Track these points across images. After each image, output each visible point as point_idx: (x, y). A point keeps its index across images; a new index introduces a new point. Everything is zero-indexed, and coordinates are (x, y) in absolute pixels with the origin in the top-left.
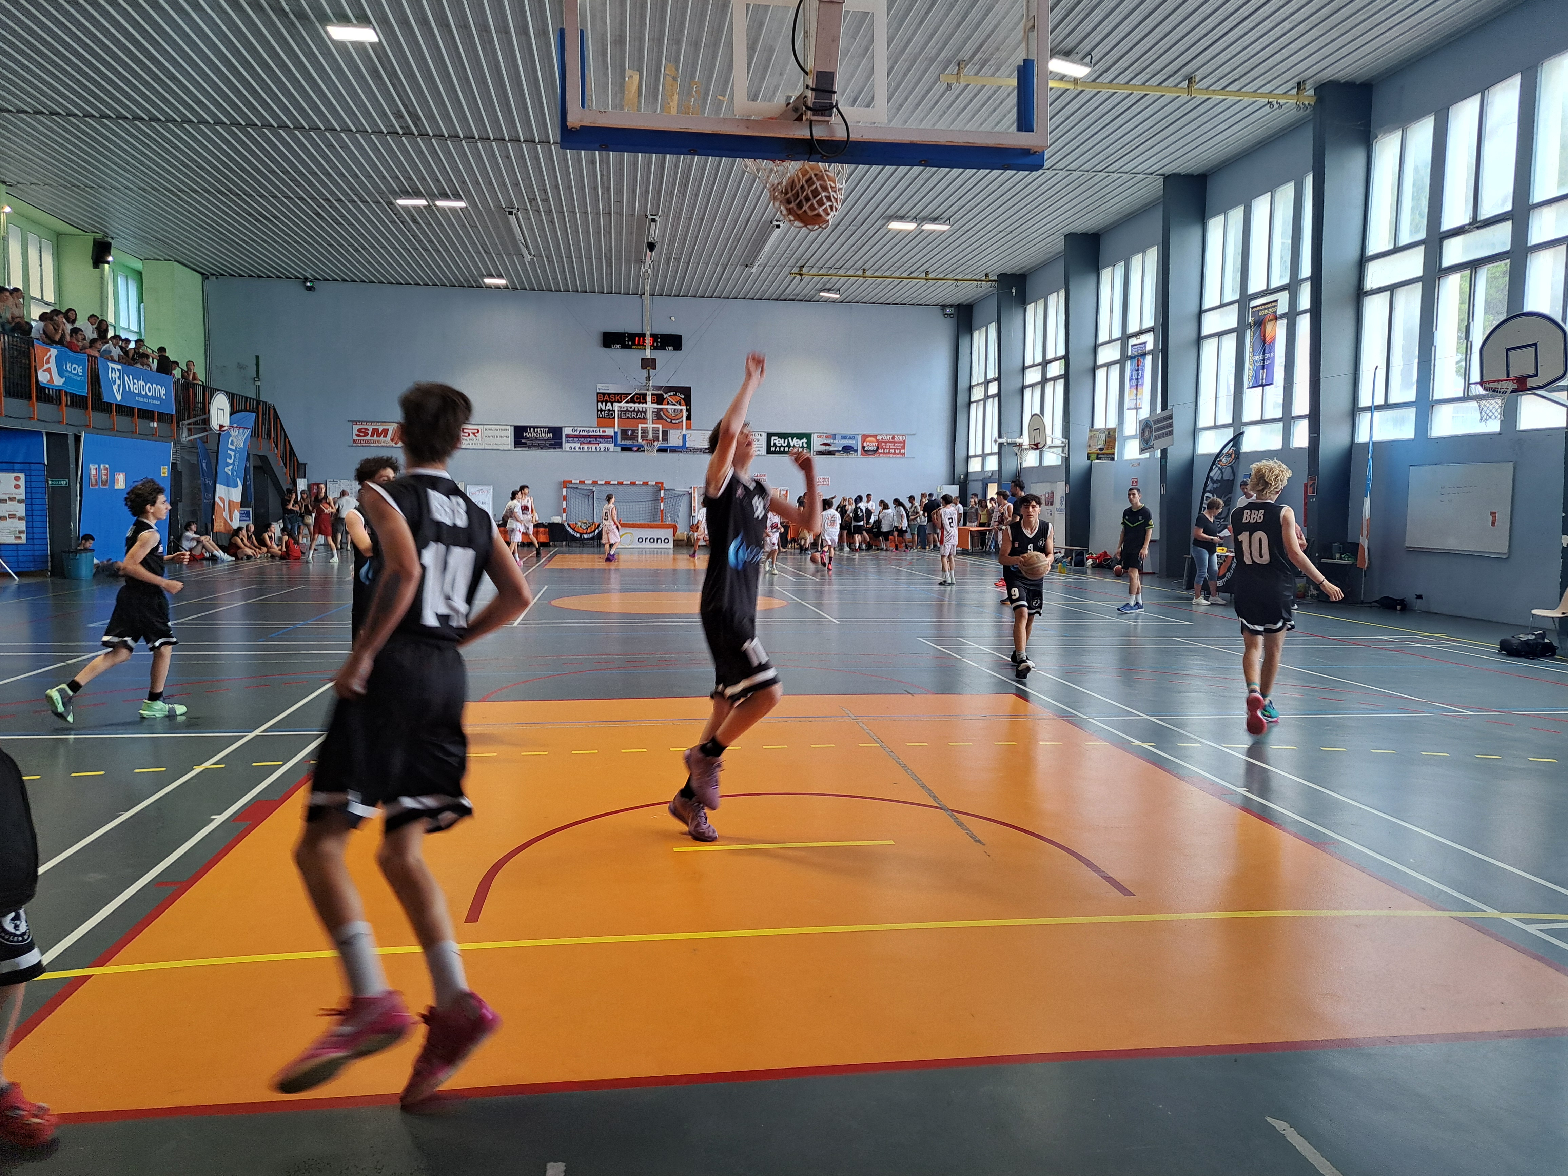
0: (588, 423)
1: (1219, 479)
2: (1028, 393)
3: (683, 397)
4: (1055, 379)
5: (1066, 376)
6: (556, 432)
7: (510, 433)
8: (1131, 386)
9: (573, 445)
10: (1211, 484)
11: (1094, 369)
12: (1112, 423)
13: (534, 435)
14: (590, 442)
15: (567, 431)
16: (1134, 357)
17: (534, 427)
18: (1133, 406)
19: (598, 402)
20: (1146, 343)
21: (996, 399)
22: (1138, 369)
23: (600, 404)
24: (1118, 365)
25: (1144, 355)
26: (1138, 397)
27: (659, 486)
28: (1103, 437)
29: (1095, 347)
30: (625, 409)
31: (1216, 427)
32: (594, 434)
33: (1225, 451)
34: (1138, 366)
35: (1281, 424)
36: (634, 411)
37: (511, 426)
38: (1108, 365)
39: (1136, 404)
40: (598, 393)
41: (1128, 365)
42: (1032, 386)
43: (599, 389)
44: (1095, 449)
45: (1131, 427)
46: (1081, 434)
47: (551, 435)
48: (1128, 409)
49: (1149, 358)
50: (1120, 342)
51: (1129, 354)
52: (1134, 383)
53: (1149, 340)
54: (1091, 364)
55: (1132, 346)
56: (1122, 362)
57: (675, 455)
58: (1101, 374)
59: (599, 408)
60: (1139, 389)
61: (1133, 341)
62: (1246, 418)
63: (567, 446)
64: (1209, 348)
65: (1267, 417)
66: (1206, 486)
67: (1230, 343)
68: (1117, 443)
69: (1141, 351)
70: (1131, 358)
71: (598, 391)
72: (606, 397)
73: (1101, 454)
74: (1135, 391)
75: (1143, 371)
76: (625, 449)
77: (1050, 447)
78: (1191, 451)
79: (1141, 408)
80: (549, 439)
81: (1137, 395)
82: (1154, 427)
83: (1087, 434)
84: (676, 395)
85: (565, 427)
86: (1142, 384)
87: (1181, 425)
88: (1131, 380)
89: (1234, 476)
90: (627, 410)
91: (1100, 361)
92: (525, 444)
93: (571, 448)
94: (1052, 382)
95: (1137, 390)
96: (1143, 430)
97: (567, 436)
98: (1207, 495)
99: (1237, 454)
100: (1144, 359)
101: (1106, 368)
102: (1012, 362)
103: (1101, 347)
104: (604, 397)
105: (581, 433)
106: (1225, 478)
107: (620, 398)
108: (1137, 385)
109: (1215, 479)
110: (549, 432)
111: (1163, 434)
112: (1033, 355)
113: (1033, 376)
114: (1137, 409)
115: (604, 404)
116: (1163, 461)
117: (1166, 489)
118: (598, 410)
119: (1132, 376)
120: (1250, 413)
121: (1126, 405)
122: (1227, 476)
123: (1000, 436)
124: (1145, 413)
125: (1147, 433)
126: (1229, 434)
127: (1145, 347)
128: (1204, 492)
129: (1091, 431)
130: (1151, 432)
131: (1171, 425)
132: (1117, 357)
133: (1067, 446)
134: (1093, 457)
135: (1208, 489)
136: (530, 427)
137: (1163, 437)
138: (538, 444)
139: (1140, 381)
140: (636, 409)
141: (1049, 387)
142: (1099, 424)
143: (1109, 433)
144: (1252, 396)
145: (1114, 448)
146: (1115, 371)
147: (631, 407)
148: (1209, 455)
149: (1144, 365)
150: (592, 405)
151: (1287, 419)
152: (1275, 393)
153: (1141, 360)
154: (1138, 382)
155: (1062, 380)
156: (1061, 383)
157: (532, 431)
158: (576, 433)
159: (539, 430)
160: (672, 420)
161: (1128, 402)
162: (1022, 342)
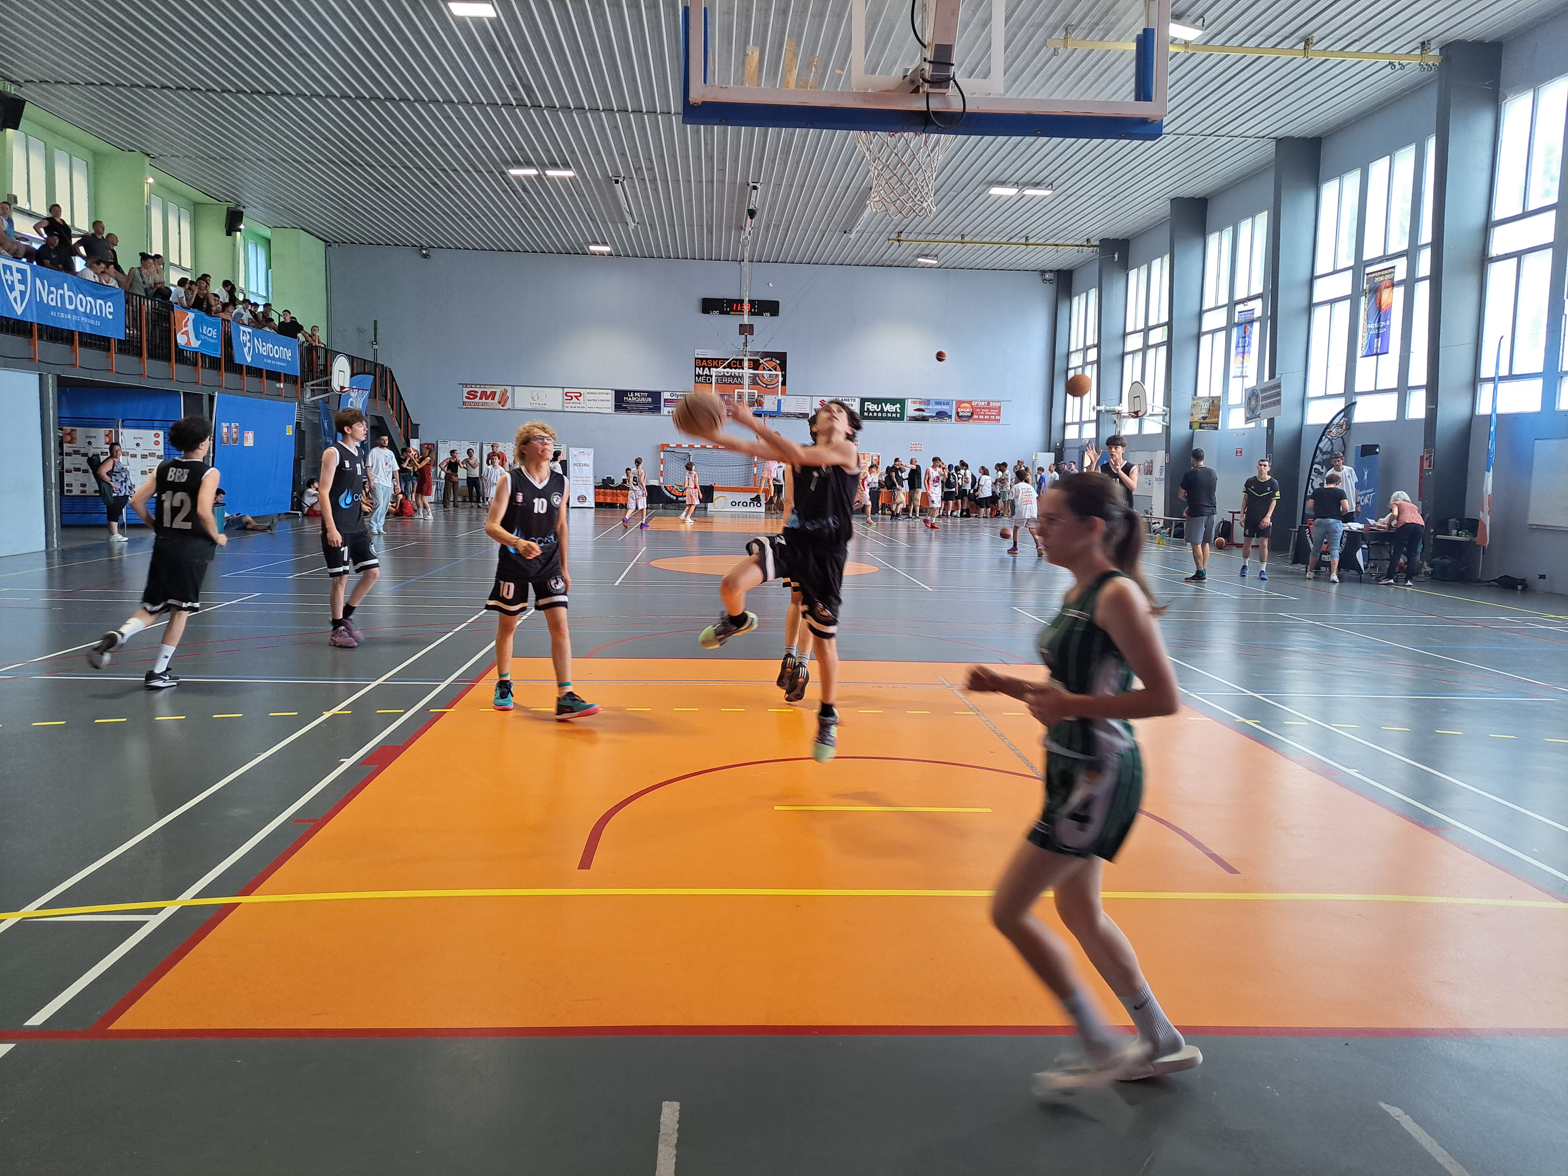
0: (686, 388)
2: (1128, 359)
3: (778, 362)
4: (1157, 346)
5: (1169, 343)
6: (655, 396)
7: (611, 397)
8: (1237, 354)
11: (1199, 335)
12: (1217, 392)
13: (634, 399)
15: (666, 396)
16: (1241, 324)
17: (634, 392)
18: (1239, 374)
19: (696, 366)
20: (1254, 309)
21: (1095, 366)
22: (1245, 337)
23: (697, 368)
24: (1224, 332)
25: (1251, 322)
26: (1245, 365)
28: (1206, 405)
29: (1201, 314)
30: (722, 374)
31: (1326, 397)
33: (1335, 422)
34: (1245, 333)
35: (1396, 395)
36: (731, 376)
37: (612, 390)
38: (1213, 332)
39: (1242, 372)
40: (696, 359)
41: (1235, 332)
42: (1133, 352)
43: (697, 354)
44: (1198, 417)
45: (1236, 396)
46: (1183, 402)
47: (650, 399)
48: (1234, 377)
49: (1256, 326)
50: (1226, 308)
51: (1236, 321)
52: (1240, 350)
53: (1257, 307)
54: (1195, 331)
55: (1239, 312)
56: (1228, 329)
58: (1205, 340)
59: (697, 373)
60: (1245, 356)
61: (1240, 308)
62: (1359, 388)
63: (665, 410)
64: (1320, 315)
65: (1381, 387)
66: (1314, 457)
67: (1343, 311)
68: (1221, 411)
69: (1248, 318)
70: (1238, 325)
71: (696, 356)
72: (703, 363)
73: (1204, 423)
74: (1241, 359)
75: (1250, 338)
77: (1151, 415)
78: (1300, 421)
79: (1247, 376)
80: (648, 403)
81: (1243, 362)
82: (1260, 396)
83: (1190, 402)
84: (771, 360)
85: (664, 391)
86: (1249, 352)
87: (1289, 393)
88: (1237, 347)
90: (724, 376)
91: (1206, 327)
92: (626, 408)
93: (669, 412)
94: (1154, 349)
95: (1243, 358)
96: (1250, 399)
97: (666, 400)
98: (1315, 468)
99: (1348, 426)
100: (1252, 326)
101: (1211, 335)
102: (1113, 327)
103: (1206, 313)
104: (701, 363)
105: (680, 398)
107: (718, 363)
108: (1244, 353)
110: (648, 397)
111: (1270, 403)
112: (1134, 321)
113: (1134, 342)
114: (1243, 377)
115: (702, 368)
116: (1270, 431)
118: (696, 375)
119: (1238, 343)
120: (1364, 382)
121: (1232, 374)
123: (1098, 404)
124: (1251, 382)
125: (1253, 403)
126: (1341, 403)
127: (1253, 314)
128: (1313, 463)
129: (1194, 399)
130: (1257, 401)
131: (1279, 394)
132: (1223, 323)
133: (1168, 414)
134: (1195, 425)
135: (1316, 460)
136: (630, 392)
137: (1271, 406)
138: (639, 409)
139: (1246, 348)
140: (733, 375)
141: (1151, 353)
142: (1202, 392)
143: (1213, 401)
144: (1365, 366)
145: (1218, 417)
146: (1221, 336)
147: (728, 373)
148: (1319, 425)
149: (1251, 333)
150: (690, 370)
151: (1403, 389)
152: (1390, 362)
153: (1248, 327)
154: (1244, 350)
155: (1165, 347)
156: (1163, 350)
157: (632, 395)
158: (674, 398)
159: (638, 394)
160: (767, 385)
161: (1234, 370)
162: (1123, 307)
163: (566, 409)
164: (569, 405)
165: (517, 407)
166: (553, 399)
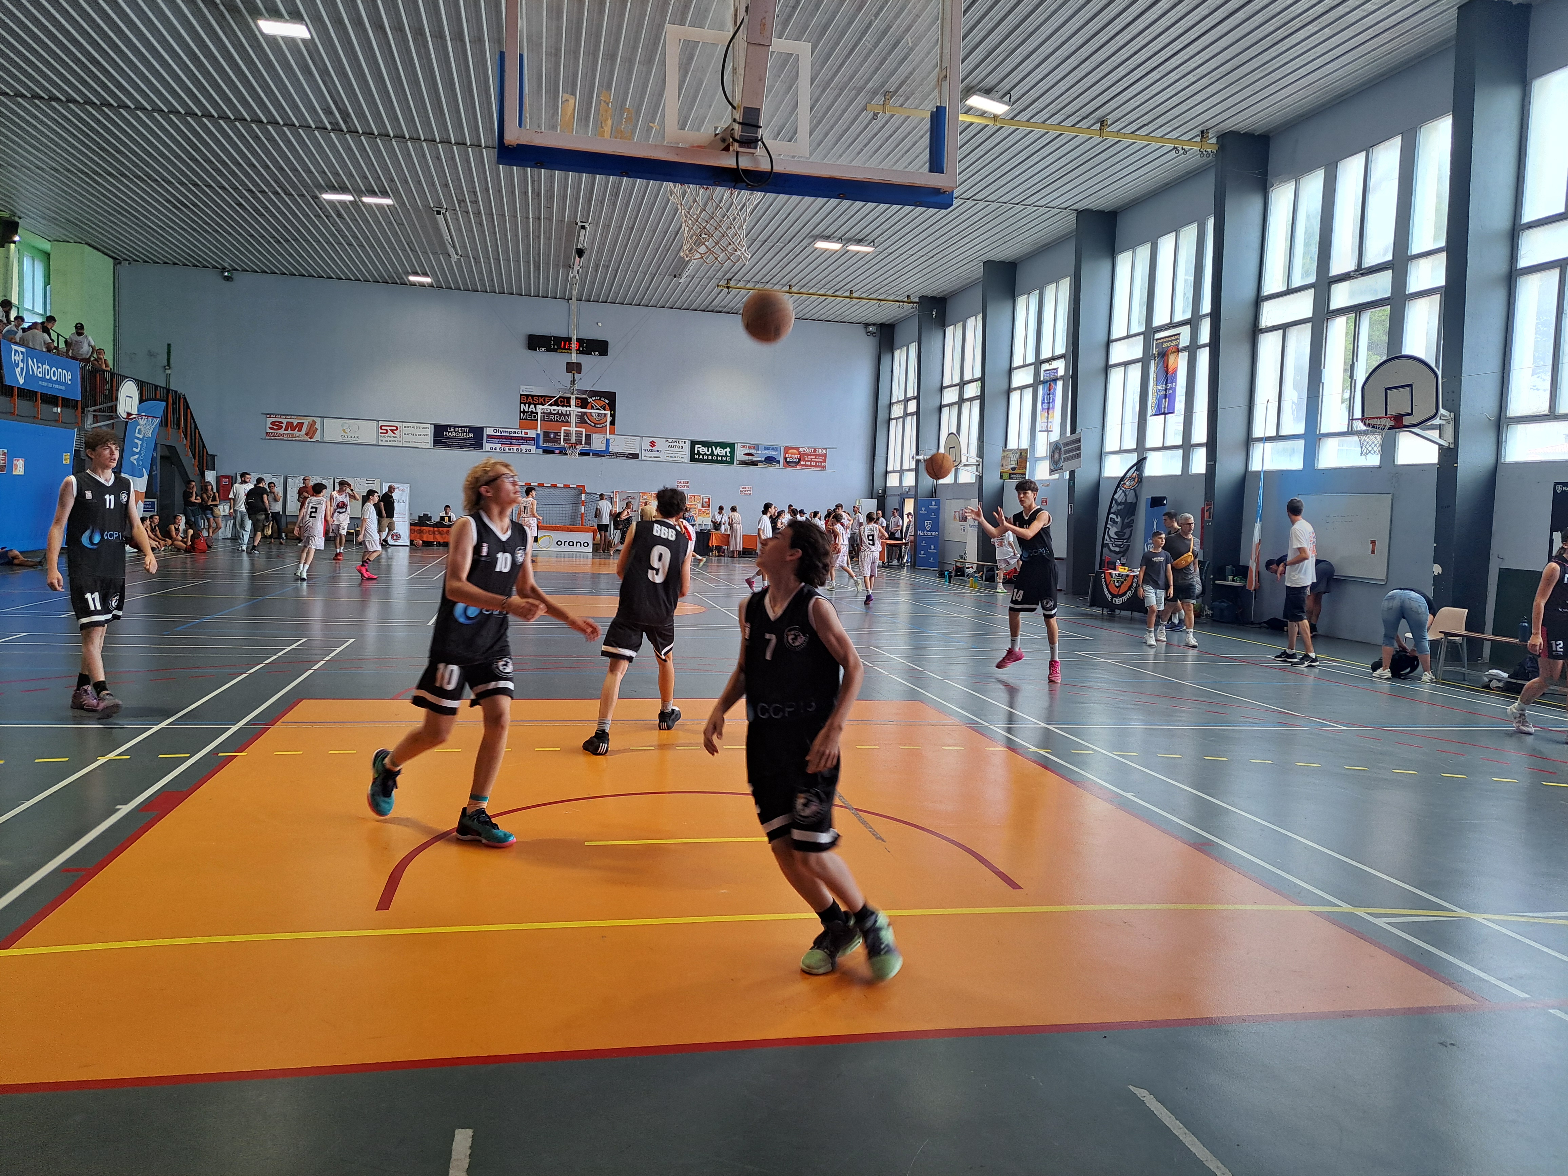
0: (511, 425)
1: (1123, 501)
2: (945, 411)
3: (607, 402)
4: (971, 400)
5: (982, 397)
6: (478, 432)
7: (430, 431)
8: (1043, 409)
9: (494, 446)
10: (1115, 506)
11: (1009, 391)
12: (1025, 445)
13: (454, 434)
14: (511, 444)
15: (489, 431)
16: (1047, 382)
17: (455, 427)
18: (1044, 429)
19: (521, 403)
20: (1057, 369)
21: (915, 416)
22: (1050, 393)
23: (522, 405)
24: (1031, 389)
25: (1055, 380)
26: (1049, 421)
27: (581, 490)
28: (1015, 457)
29: (1010, 371)
30: (549, 411)
31: (1121, 452)
32: (517, 435)
33: (1129, 475)
34: (1050, 390)
35: (1180, 452)
36: (558, 414)
37: (431, 424)
38: (1022, 388)
39: (1047, 427)
40: (521, 396)
41: (1041, 388)
42: (950, 405)
43: (523, 391)
44: (1008, 468)
45: (1042, 449)
46: (994, 453)
47: (471, 435)
48: (1040, 431)
49: (1060, 384)
50: (1033, 366)
51: (1042, 379)
52: (1046, 406)
53: (1060, 366)
54: (1006, 387)
55: (1045, 371)
56: (1034, 386)
57: (597, 459)
58: (1015, 396)
59: (522, 410)
60: (1050, 412)
61: (1045, 366)
62: (1149, 444)
63: (487, 446)
64: (1116, 376)
65: (1168, 444)
66: (1110, 507)
67: (1135, 372)
68: (1028, 463)
69: (1053, 376)
70: (1044, 382)
71: (522, 393)
72: (530, 400)
73: (1013, 474)
74: (1046, 414)
75: (1054, 394)
76: (546, 451)
77: (965, 465)
78: (1097, 474)
79: (1051, 431)
80: (469, 439)
81: (1048, 418)
82: (1063, 449)
83: (1000, 454)
84: (600, 399)
85: (486, 427)
86: (1053, 408)
87: (1088, 448)
88: (1043, 403)
89: (1137, 499)
90: (551, 413)
91: (1015, 384)
92: (445, 443)
93: (491, 449)
94: (969, 403)
95: (1048, 414)
96: (1053, 452)
97: (489, 436)
98: (1111, 516)
99: (1140, 479)
100: (1056, 384)
101: (1019, 391)
102: (931, 382)
103: (1015, 371)
104: (527, 399)
105: (503, 434)
106: (1129, 501)
107: (544, 400)
108: (1048, 409)
109: (1119, 501)
110: (470, 432)
111: (1071, 456)
112: (951, 376)
113: (950, 396)
114: (1048, 431)
115: (527, 405)
116: (1071, 482)
117: (1073, 509)
118: (521, 412)
119: (1043, 399)
120: (1153, 439)
121: (1038, 428)
122: (1131, 498)
123: (917, 454)
124: (1055, 436)
125: (1057, 456)
126: (1133, 458)
127: (1057, 372)
128: (1109, 513)
129: (1004, 451)
130: (1060, 454)
131: (1079, 448)
132: (1030, 380)
133: (981, 465)
134: (1006, 476)
135: (1112, 510)
136: (451, 426)
137: (1072, 459)
138: (460, 444)
139: (1051, 404)
140: (560, 412)
141: (966, 406)
142: (1012, 444)
143: (1021, 454)
144: (1154, 424)
145: (1026, 468)
146: (1028, 394)
147: (554, 410)
148: (1115, 478)
149: (1055, 390)
150: (515, 406)
151: (1187, 447)
152: (1176, 421)
153: (1053, 385)
154: (1049, 406)
155: (978, 401)
156: (977, 403)
157: (452, 430)
158: (497, 434)
159: (459, 430)
160: (595, 424)
161: (1039, 426)
162: (941, 362)
163: (381, 443)
164: (384, 439)
165: (327, 438)
166: (367, 432)
